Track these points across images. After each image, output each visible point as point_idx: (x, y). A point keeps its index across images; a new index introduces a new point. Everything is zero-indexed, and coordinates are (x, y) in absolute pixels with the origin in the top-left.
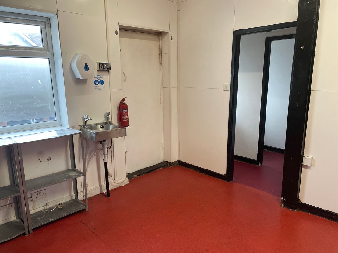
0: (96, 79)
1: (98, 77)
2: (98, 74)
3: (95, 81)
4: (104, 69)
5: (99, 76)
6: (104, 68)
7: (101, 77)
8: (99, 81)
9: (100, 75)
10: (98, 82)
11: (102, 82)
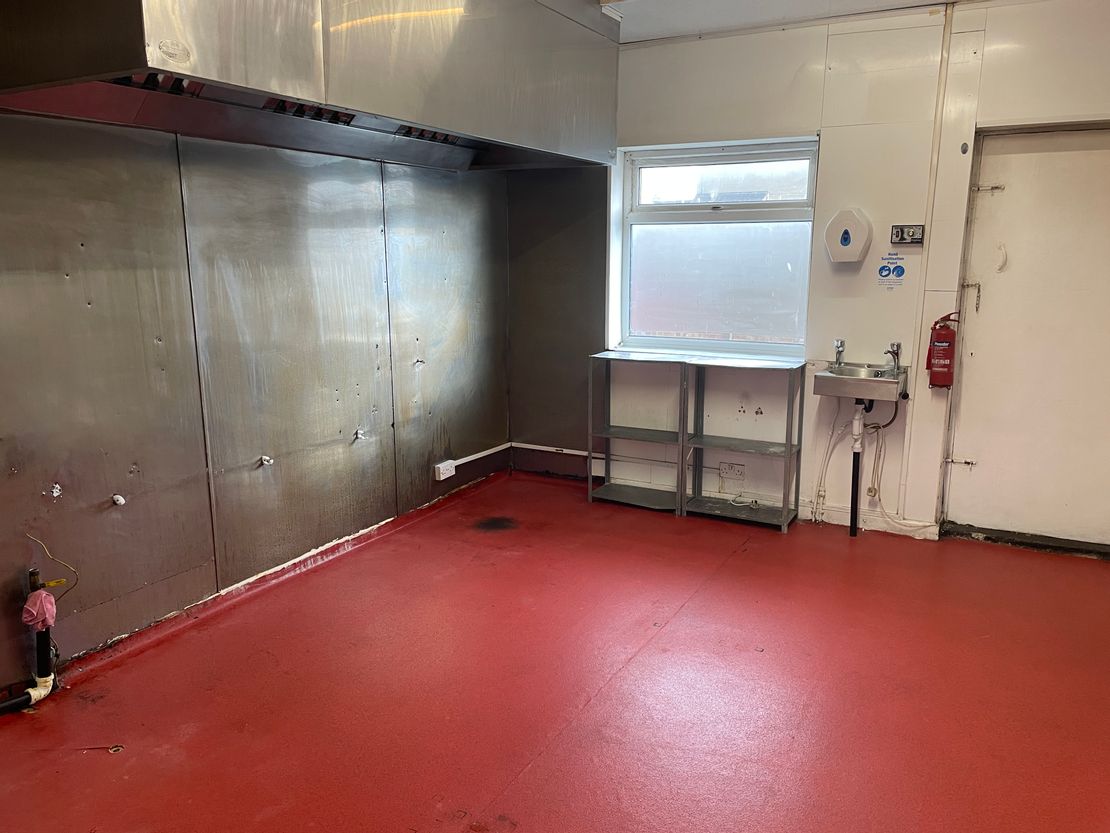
0: (885, 263)
1: (890, 259)
2: (893, 251)
3: (883, 268)
4: (905, 239)
5: (894, 257)
6: (903, 238)
7: (898, 259)
8: (892, 267)
9: (897, 254)
10: (889, 269)
11: (900, 271)
